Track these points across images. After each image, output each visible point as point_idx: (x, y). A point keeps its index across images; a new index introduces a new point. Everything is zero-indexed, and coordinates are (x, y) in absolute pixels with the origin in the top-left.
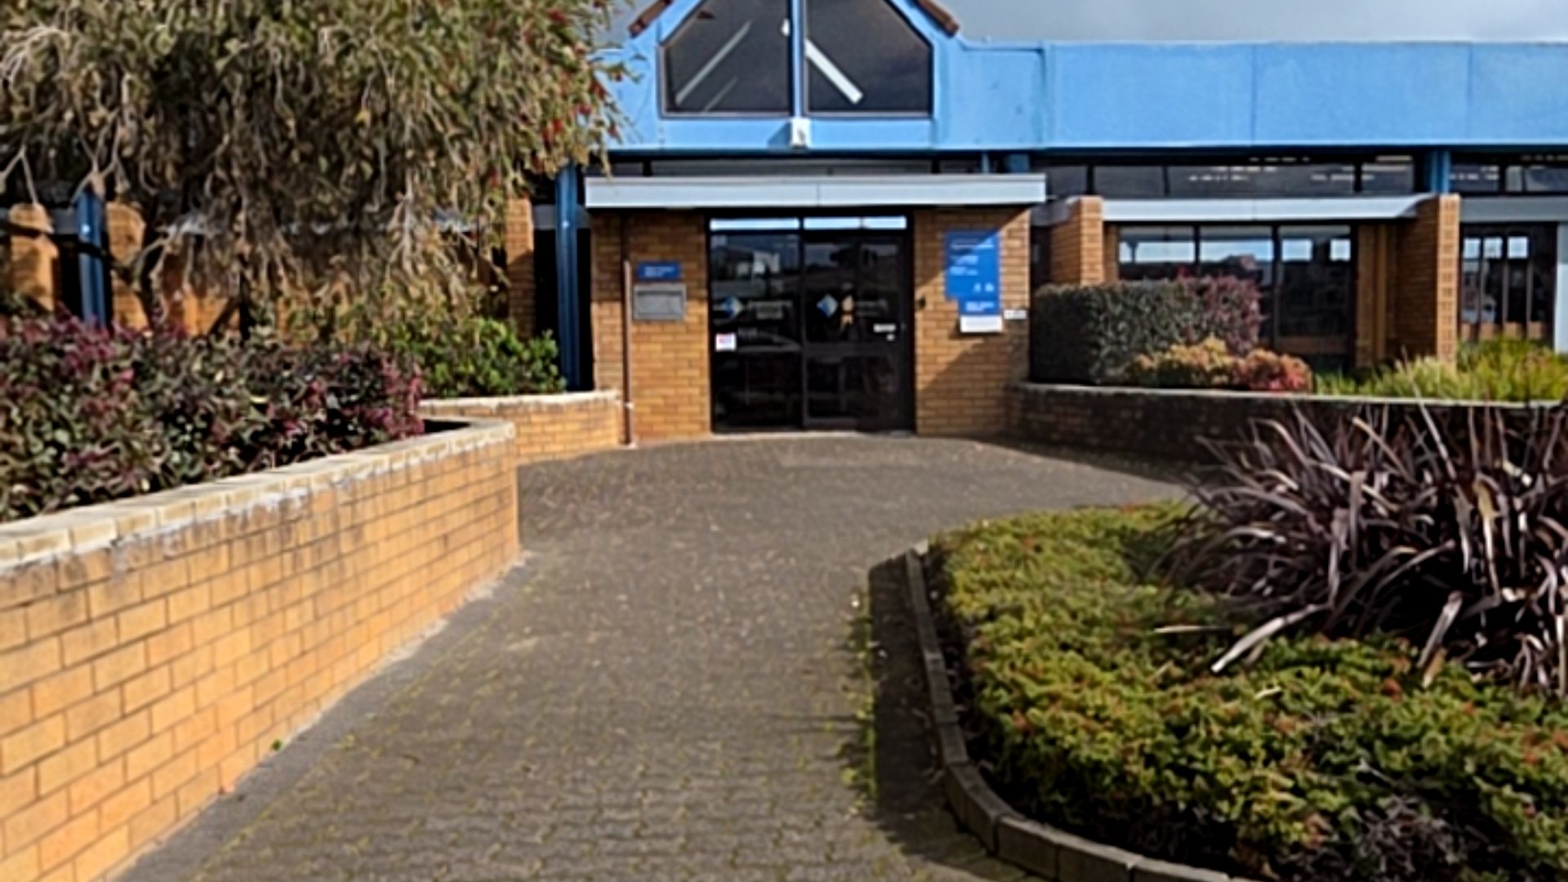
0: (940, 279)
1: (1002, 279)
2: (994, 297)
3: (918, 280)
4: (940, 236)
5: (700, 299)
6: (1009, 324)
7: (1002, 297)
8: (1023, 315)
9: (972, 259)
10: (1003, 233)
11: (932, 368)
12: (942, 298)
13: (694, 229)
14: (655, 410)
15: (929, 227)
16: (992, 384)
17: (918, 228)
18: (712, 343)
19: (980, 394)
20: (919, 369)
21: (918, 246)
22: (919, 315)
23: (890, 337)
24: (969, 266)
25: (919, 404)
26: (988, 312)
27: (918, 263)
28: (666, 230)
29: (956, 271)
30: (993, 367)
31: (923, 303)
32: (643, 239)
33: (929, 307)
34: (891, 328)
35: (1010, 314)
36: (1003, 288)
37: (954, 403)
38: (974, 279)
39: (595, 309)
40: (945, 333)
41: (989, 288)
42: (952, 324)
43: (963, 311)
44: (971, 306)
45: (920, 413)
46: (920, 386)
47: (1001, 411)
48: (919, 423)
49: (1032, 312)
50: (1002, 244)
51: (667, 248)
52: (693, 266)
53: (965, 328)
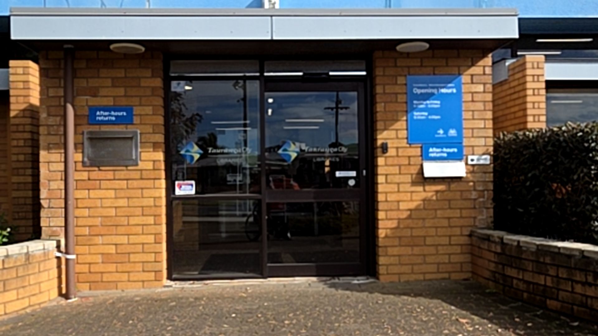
0: (401, 124)
1: (465, 124)
2: (457, 143)
3: (380, 125)
4: (401, 80)
5: (155, 146)
6: (473, 169)
7: (465, 142)
8: (486, 160)
9: (435, 104)
10: (465, 78)
11: (394, 215)
12: (404, 143)
13: (148, 73)
14: (107, 258)
15: (390, 71)
16: (458, 231)
17: (379, 72)
18: (170, 189)
19: (446, 241)
20: (381, 215)
21: (379, 89)
22: (381, 161)
23: (352, 183)
24: (432, 111)
25: (381, 251)
26: (451, 157)
27: (380, 107)
28: (121, 73)
29: (417, 115)
30: (457, 213)
31: (385, 148)
32: (93, 83)
33: (391, 152)
34: (353, 174)
35: (474, 159)
36: (466, 133)
37: (417, 250)
38: (437, 125)
39: (43, 154)
40: (408, 179)
41: (453, 132)
42: (414, 170)
43: (425, 156)
44: (434, 151)
45: (382, 260)
46: (382, 233)
47: (468, 258)
48: (382, 270)
49: (495, 158)
50: (464, 88)
51: (121, 91)
52: (149, 110)
53: (428, 173)
